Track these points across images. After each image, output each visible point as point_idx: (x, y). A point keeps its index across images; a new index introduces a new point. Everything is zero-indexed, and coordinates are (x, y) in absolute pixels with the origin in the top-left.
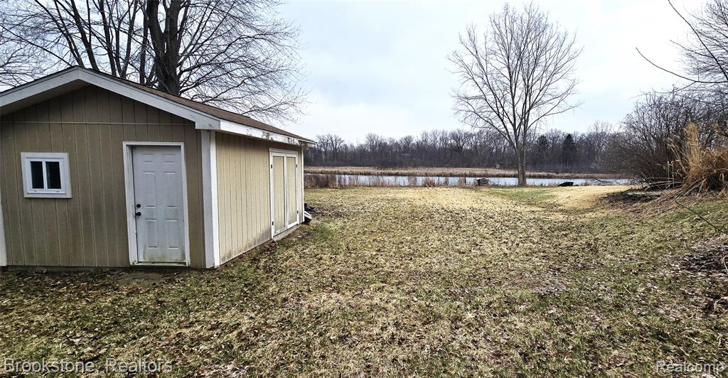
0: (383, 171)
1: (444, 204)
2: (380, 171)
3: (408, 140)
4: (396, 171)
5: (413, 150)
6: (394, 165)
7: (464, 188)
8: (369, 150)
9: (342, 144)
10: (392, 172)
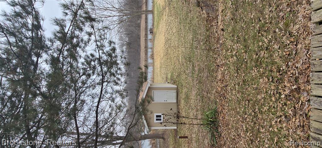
1: (162, 45)
7: (154, 40)
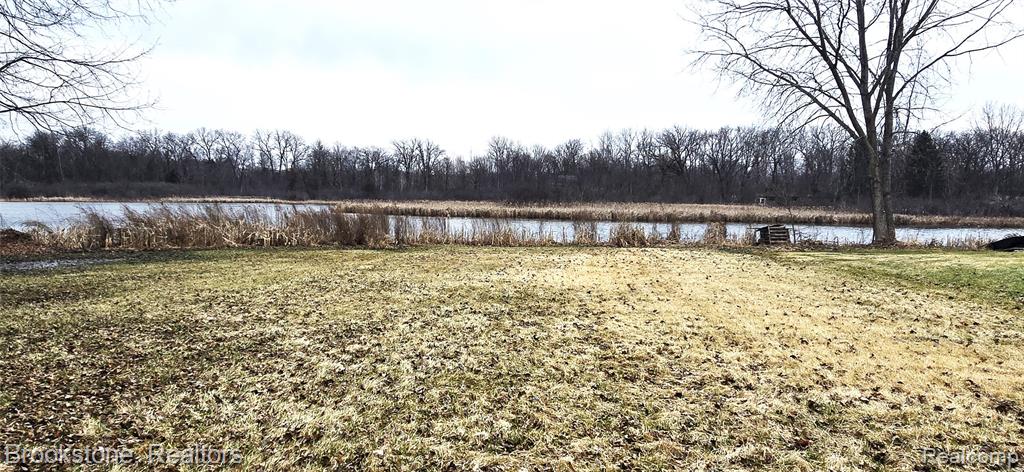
0: (518, 210)
2: (509, 210)
3: (573, 149)
4: (546, 210)
5: (581, 170)
6: (542, 198)
7: (722, 249)
8: (494, 170)
9: (440, 158)
10: (538, 210)
